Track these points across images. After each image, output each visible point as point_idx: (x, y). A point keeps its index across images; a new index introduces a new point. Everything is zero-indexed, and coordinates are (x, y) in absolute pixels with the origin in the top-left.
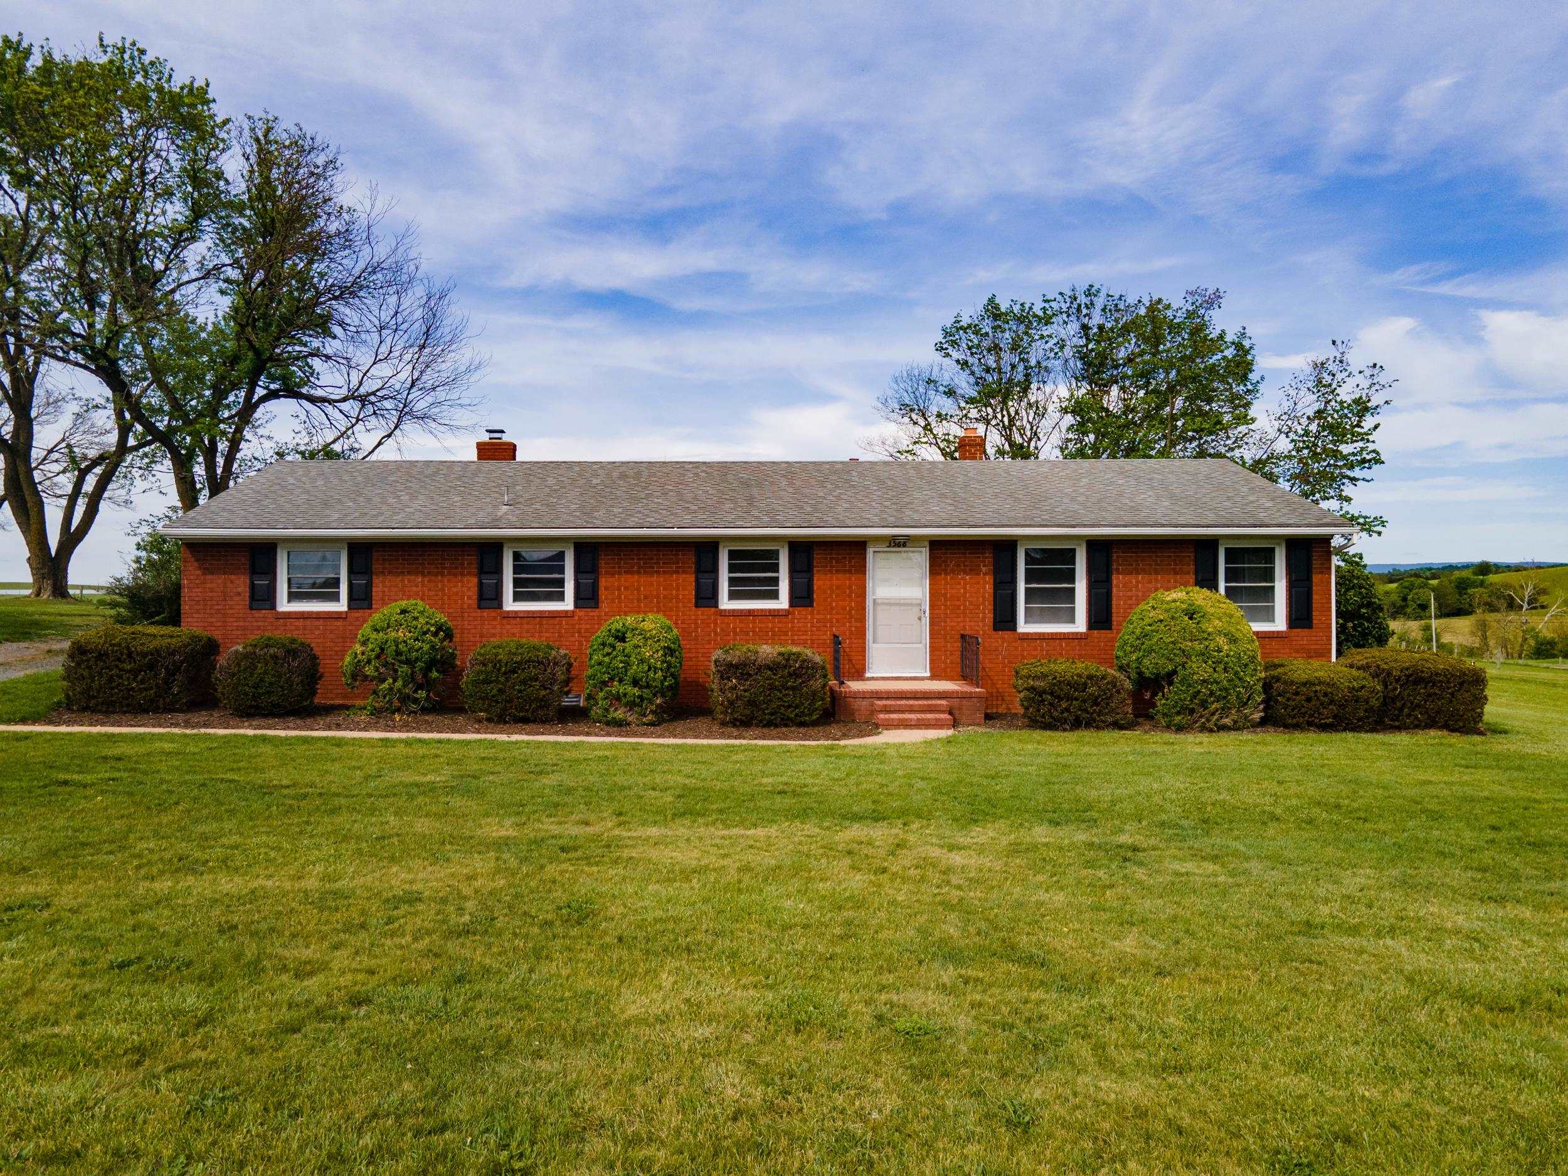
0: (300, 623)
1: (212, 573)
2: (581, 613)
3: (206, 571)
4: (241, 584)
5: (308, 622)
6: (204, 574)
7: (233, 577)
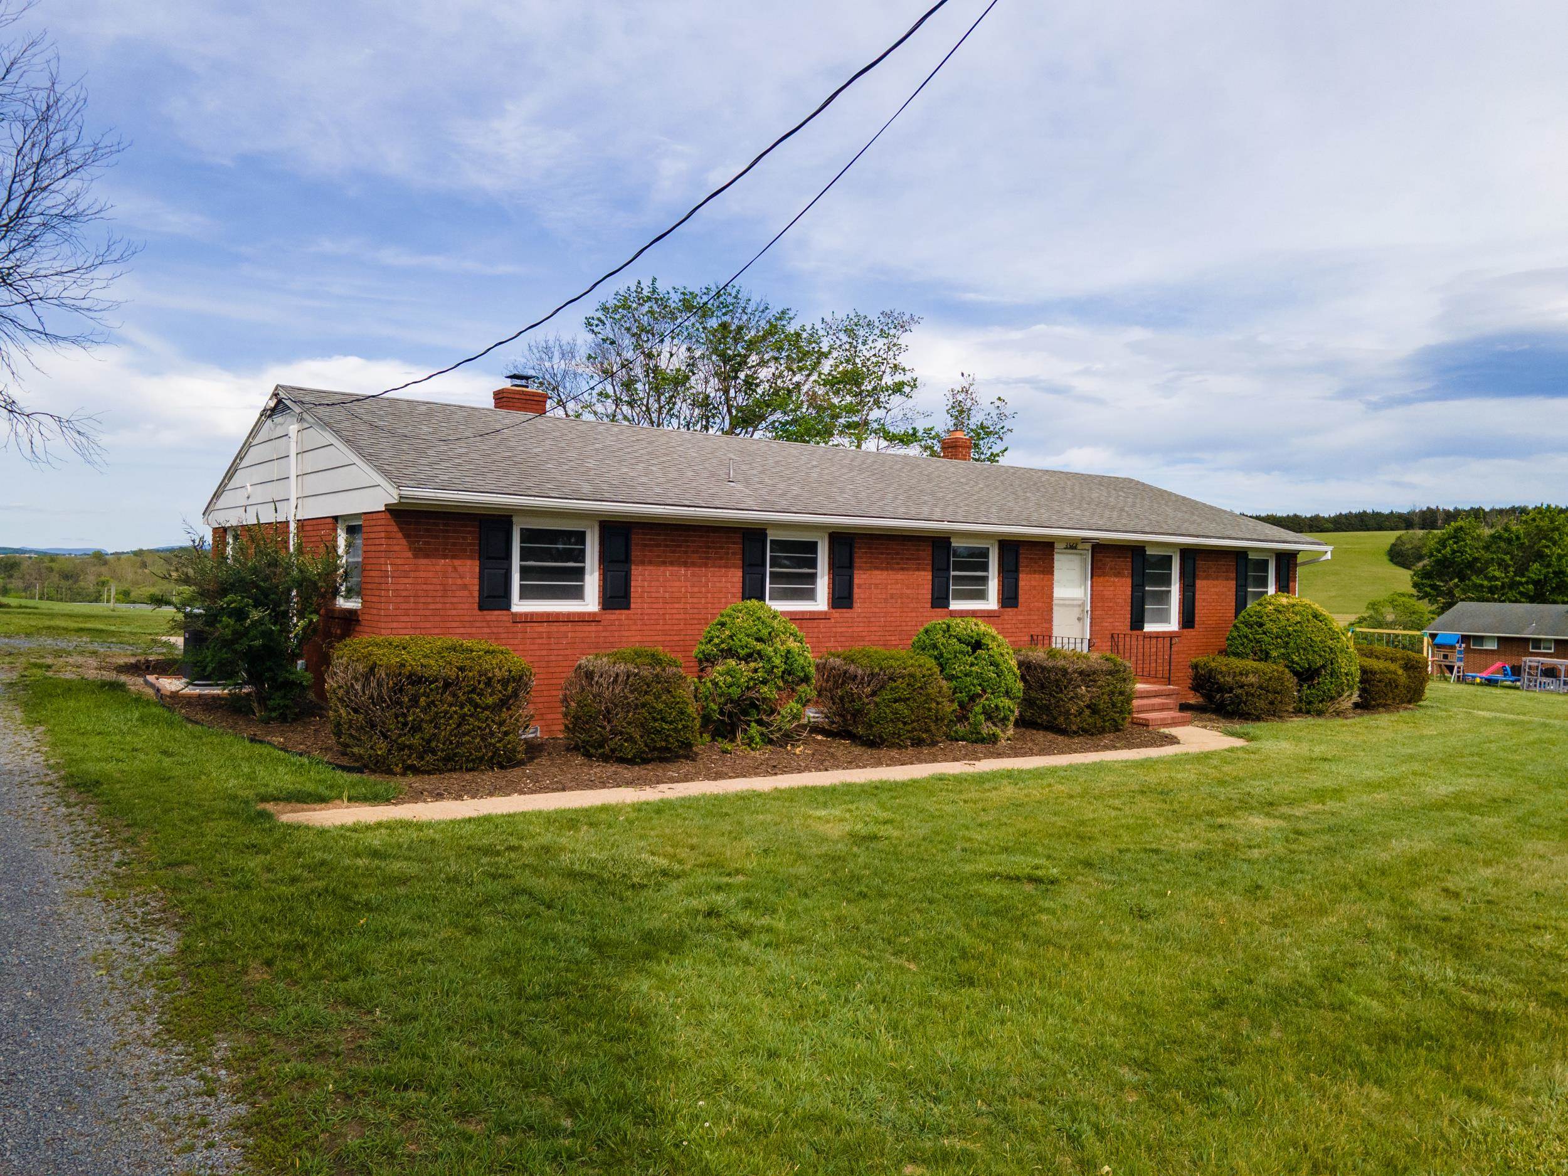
0: (544, 628)
1: (427, 556)
2: (836, 614)
3: (418, 553)
4: (468, 570)
5: (554, 628)
6: (416, 557)
7: (457, 562)
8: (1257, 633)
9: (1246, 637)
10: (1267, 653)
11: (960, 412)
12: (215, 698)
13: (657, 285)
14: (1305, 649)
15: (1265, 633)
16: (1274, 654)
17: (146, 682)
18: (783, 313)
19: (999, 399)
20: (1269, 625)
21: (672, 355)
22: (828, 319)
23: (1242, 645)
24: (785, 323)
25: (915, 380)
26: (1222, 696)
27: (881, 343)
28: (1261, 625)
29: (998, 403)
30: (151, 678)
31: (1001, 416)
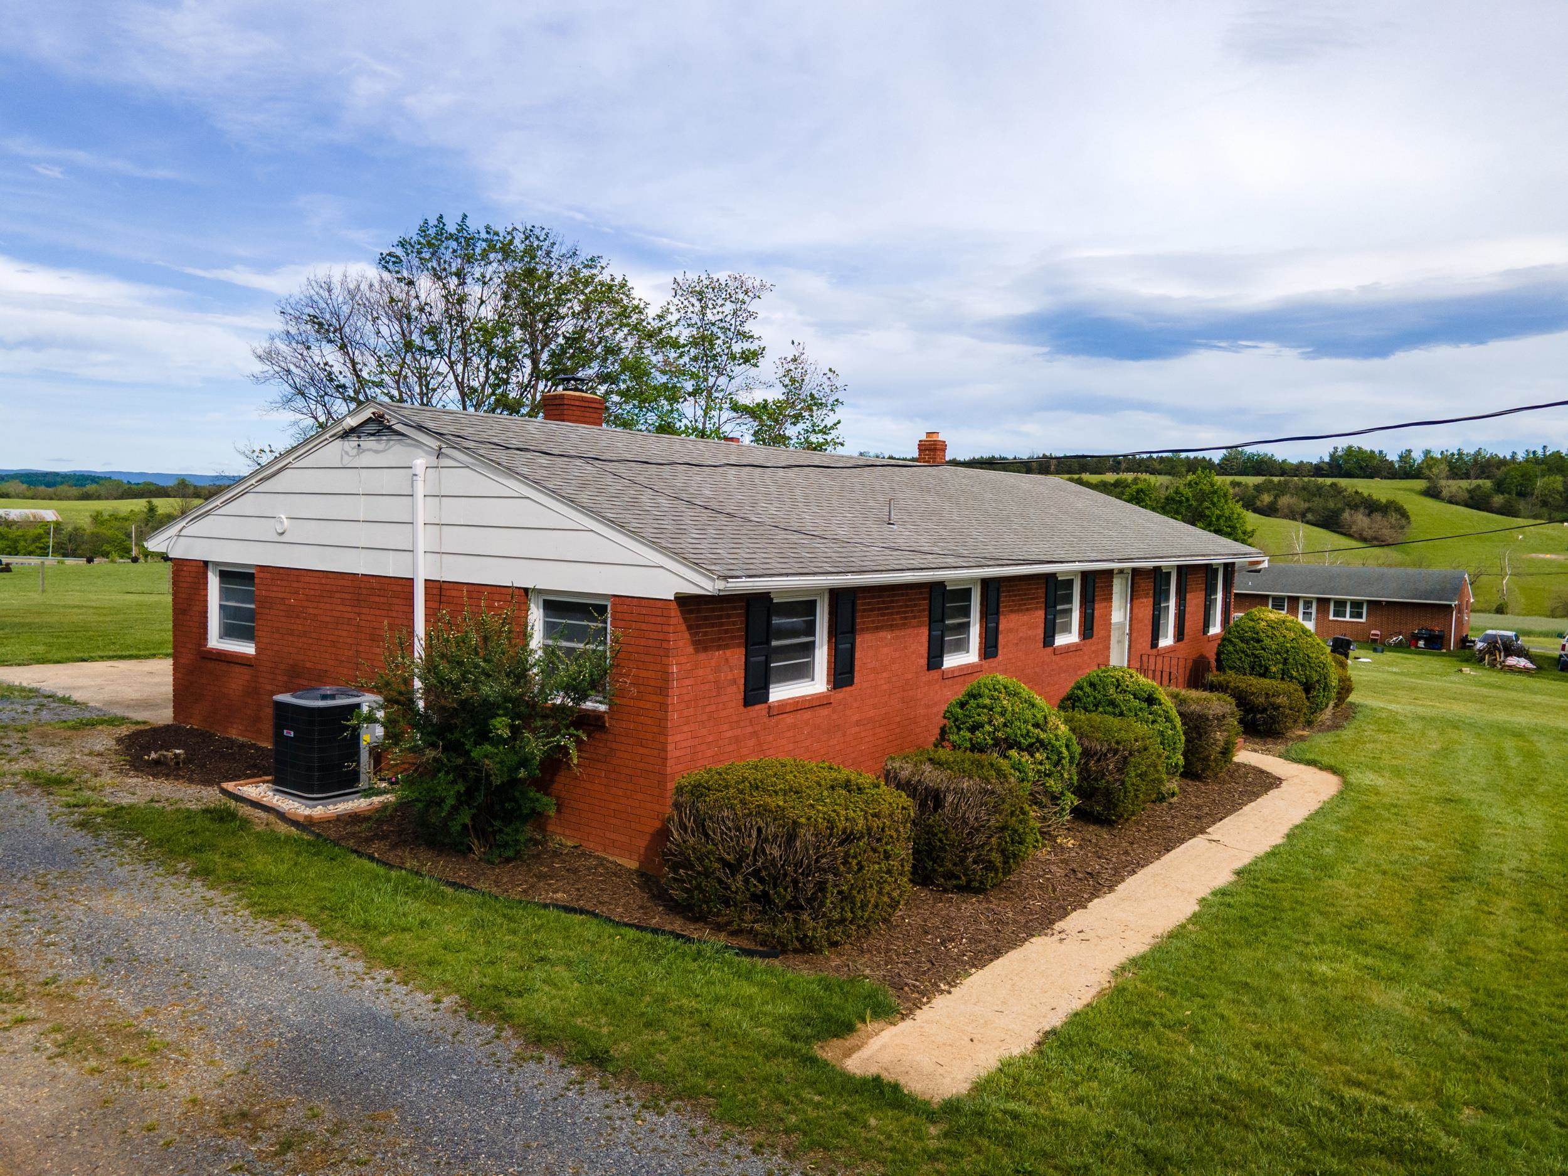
0: (791, 718)
1: (705, 650)
2: (986, 664)
4: (737, 662)
5: (798, 717)
8: (1255, 648)
9: (1243, 652)
10: (1267, 669)
11: (794, 383)
12: (354, 818)
13: (468, 222)
14: (1302, 665)
15: (1264, 649)
16: (1274, 669)
17: (225, 792)
18: (592, 260)
19: (830, 370)
20: (1267, 641)
21: (482, 302)
22: (679, 280)
23: (1240, 659)
24: (595, 271)
25: (764, 349)
26: (1254, 716)
27: (729, 307)
28: (1259, 641)
29: (830, 375)
30: (230, 786)
31: (834, 389)
